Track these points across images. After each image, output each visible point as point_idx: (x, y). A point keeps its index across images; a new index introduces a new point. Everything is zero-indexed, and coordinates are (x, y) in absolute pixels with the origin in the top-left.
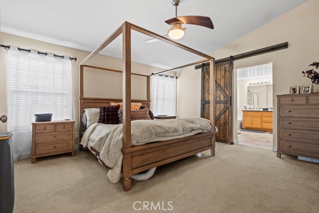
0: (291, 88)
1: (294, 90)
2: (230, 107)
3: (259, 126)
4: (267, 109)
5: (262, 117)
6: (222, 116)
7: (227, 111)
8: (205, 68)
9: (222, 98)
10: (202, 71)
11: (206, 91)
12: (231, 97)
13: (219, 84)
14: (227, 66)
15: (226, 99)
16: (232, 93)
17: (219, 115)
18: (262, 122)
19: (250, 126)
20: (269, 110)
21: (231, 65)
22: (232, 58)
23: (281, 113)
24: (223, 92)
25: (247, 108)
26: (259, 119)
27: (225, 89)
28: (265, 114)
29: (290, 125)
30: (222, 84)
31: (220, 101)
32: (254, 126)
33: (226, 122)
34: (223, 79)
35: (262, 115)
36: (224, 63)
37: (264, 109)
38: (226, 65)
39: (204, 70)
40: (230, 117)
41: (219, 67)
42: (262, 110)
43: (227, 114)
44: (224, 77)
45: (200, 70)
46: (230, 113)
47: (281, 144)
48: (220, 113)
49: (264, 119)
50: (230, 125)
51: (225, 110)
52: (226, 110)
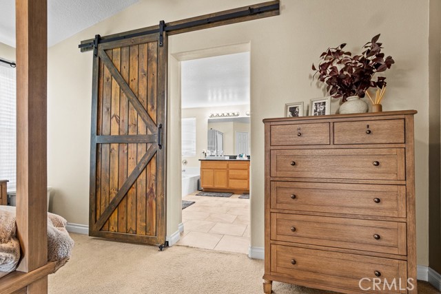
0: (287, 106)
1: (293, 110)
2: (160, 151)
3: (224, 186)
4: (235, 157)
5: (227, 170)
6: (143, 176)
7: (153, 163)
8: (101, 47)
9: (142, 131)
10: (95, 55)
11: (105, 110)
12: (161, 127)
13: (136, 91)
14: (153, 46)
15: (149, 133)
16: (163, 116)
17: (134, 173)
18: (228, 178)
19: (210, 186)
20: (238, 158)
21: (164, 45)
22: (166, 29)
23: (273, 169)
24: (144, 114)
25: (207, 155)
26: (224, 174)
27: (149, 107)
28: (232, 165)
29: (293, 201)
30: (143, 93)
31: (137, 136)
32: (216, 186)
33: (152, 189)
34: (145, 79)
35: (228, 167)
36: (146, 38)
37: (231, 157)
38: (150, 44)
39: (101, 53)
40: (160, 178)
41: (136, 48)
42: (227, 158)
43: (153, 171)
44: (147, 74)
45: (91, 53)
46: (160, 168)
47: (274, 256)
48: (137, 168)
49: (231, 172)
50: (159, 199)
51: (147, 159)
52: (150, 161)
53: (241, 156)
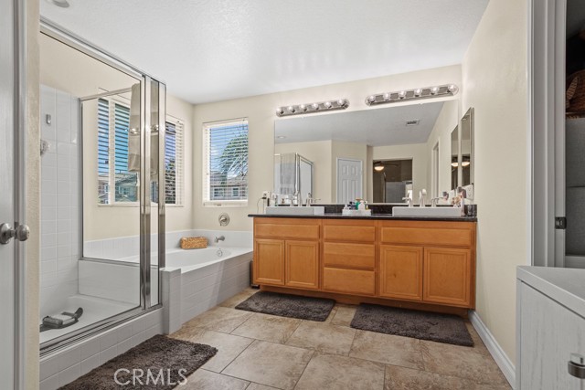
4: (340, 208)
5: (320, 242)
18: (322, 262)
19: (276, 281)
20: (346, 212)
28: (330, 228)
32: (292, 283)
35: (320, 233)
37: (328, 209)
49: (329, 249)
53: (353, 206)
